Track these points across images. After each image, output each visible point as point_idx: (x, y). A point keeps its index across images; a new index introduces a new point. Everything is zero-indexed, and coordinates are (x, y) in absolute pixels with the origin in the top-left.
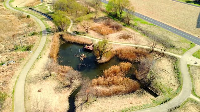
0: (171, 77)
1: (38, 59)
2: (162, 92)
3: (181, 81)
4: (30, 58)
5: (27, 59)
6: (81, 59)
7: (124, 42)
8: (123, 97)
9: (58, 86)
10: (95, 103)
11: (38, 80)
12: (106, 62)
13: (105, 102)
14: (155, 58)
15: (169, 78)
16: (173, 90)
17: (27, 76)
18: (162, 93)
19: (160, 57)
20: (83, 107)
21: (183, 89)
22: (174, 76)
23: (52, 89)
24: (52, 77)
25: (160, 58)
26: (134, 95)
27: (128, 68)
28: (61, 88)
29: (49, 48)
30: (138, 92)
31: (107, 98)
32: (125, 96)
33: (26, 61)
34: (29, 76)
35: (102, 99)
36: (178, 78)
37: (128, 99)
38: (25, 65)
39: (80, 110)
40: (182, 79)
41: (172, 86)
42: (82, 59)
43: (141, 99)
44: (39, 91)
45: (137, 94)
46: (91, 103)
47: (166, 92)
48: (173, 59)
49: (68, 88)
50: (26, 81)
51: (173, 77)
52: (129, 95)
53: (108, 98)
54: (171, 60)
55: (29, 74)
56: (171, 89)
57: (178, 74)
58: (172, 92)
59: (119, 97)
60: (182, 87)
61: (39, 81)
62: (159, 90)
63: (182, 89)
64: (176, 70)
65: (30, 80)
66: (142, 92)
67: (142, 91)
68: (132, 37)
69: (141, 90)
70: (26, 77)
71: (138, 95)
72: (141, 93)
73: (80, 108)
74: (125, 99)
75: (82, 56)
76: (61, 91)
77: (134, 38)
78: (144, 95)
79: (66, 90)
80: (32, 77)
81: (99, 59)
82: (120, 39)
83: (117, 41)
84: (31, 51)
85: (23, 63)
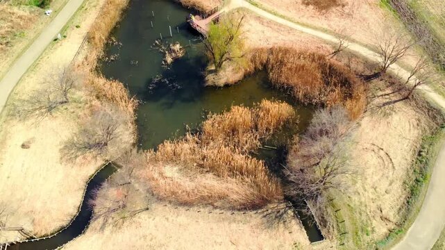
0: (390, 184)
1: (56, 40)
2: (339, 231)
3: (414, 211)
4: (40, 34)
5: (31, 35)
6: (166, 62)
7: (309, 22)
8: (223, 216)
9: (75, 139)
10: (144, 215)
11: (36, 109)
12: (227, 86)
13: (170, 219)
14: (378, 101)
15: (384, 185)
16: (373, 231)
17: (12, 91)
18: (336, 232)
19: (394, 99)
20: (110, 220)
21: (405, 238)
22: (404, 183)
23: (56, 146)
24: (71, 107)
25: (395, 102)
26: (255, 217)
27: (278, 123)
28: (79, 149)
29: (95, 6)
30: (270, 211)
31: (180, 208)
32: (229, 213)
33: (25, 43)
34: (17, 94)
35: (167, 208)
36: (412, 194)
37: (234, 226)
38: (18, 57)
39: (98, 228)
40: (418, 204)
41: (378, 219)
42: (169, 60)
43: (267, 237)
44: (23, 146)
45: (265, 216)
46: (134, 214)
47: (349, 235)
48: (434, 118)
49: (94, 152)
50: (5, 106)
51: (397, 186)
52: (239, 216)
53: (182, 210)
54: (423, 120)
55: (19, 88)
56: (369, 229)
57: (417, 181)
58: (367, 239)
59: (210, 215)
60: (406, 230)
61: (37, 112)
62: (331, 221)
63: (401, 238)
64: (421, 162)
65: (15, 107)
66: (282, 214)
67: (282, 211)
68: (343, 6)
69: (282, 206)
70: (10, 95)
71: (265, 220)
72: (276, 217)
73: (101, 220)
74: (226, 223)
75: (171, 51)
76: (76, 157)
77: (347, 11)
78: (281, 225)
79: (89, 159)
80: (23, 98)
81: (211, 72)
82: (303, 7)
83: (292, 14)
84: (49, 11)
85: (18, 47)
